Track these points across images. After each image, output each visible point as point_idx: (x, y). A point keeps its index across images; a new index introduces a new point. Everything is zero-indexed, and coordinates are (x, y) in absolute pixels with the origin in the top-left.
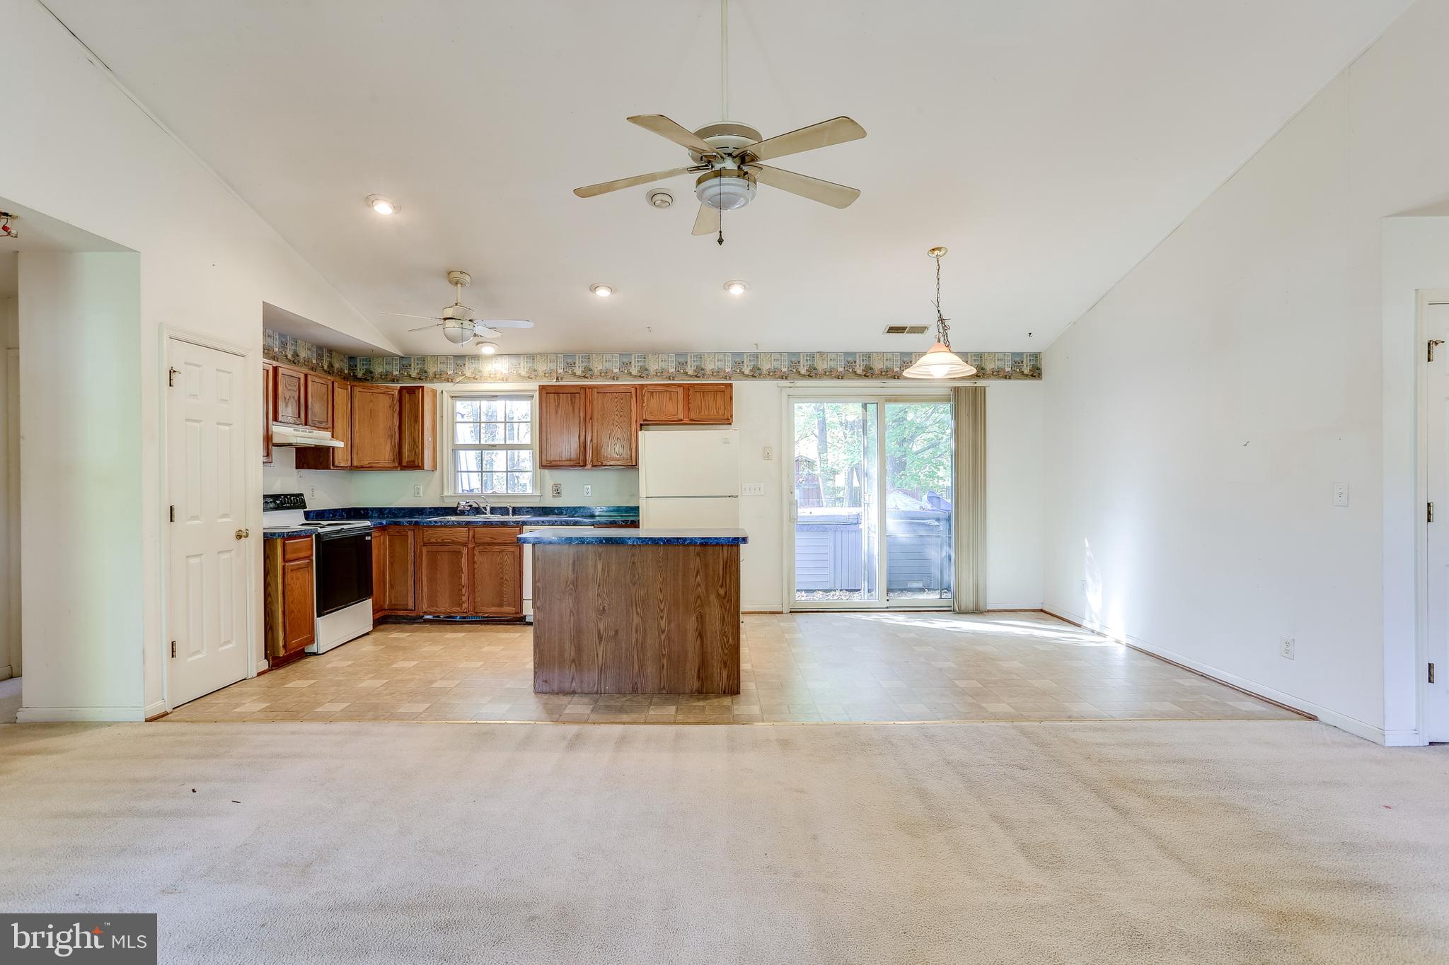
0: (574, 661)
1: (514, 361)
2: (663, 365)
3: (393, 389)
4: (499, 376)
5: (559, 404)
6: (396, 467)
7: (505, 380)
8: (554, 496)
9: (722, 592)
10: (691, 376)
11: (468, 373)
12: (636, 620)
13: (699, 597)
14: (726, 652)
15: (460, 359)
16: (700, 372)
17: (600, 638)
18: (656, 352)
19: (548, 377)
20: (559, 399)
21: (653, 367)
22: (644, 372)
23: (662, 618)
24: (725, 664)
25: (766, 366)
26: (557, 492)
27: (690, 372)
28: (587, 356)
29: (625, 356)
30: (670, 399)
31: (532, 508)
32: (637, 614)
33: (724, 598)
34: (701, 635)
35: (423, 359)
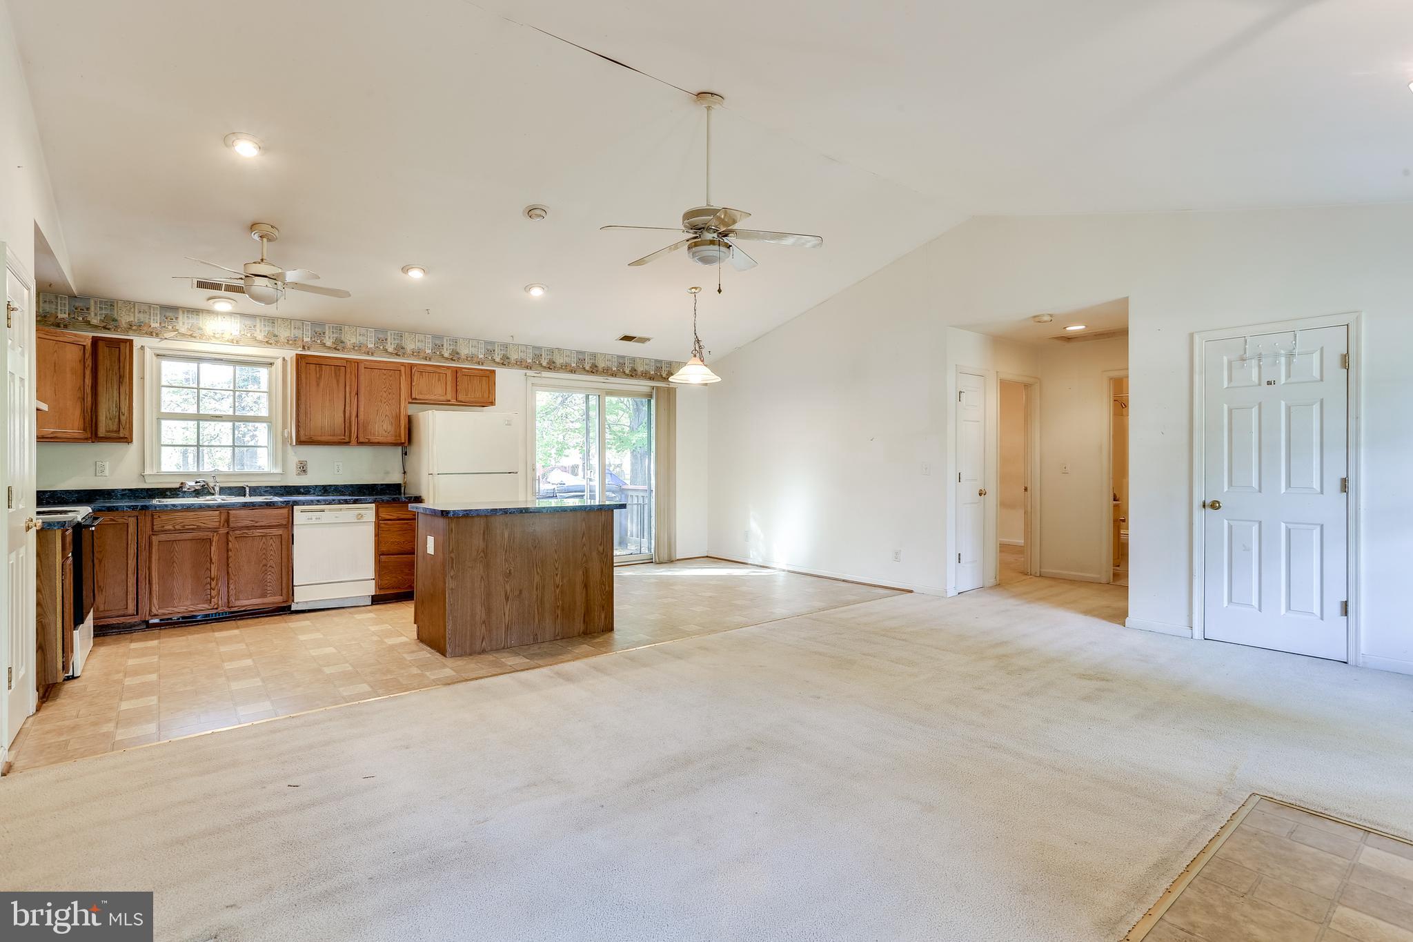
0: (484, 622)
1: (248, 322)
2: (419, 345)
3: (86, 337)
4: (227, 336)
5: (321, 376)
6: (87, 439)
7: (235, 342)
8: (299, 474)
9: (601, 549)
10: (447, 359)
11: (183, 329)
12: (537, 579)
13: (584, 555)
14: (604, 597)
15: (170, 311)
16: (455, 355)
17: (507, 599)
18: (414, 332)
19: (291, 344)
20: (321, 370)
21: (410, 346)
22: (400, 350)
23: (557, 575)
24: (603, 607)
25: (514, 356)
26: (303, 469)
27: (446, 355)
28: (339, 328)
29: (381, 334)
30: (439, 380)
31: (271, 487)
32: (538, 573)
33: (602, 554)
34: (586, 586)
35: (111, 304)
